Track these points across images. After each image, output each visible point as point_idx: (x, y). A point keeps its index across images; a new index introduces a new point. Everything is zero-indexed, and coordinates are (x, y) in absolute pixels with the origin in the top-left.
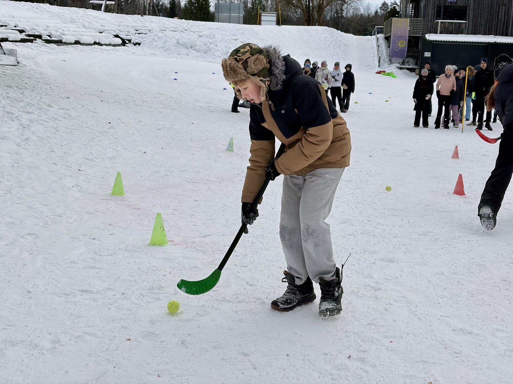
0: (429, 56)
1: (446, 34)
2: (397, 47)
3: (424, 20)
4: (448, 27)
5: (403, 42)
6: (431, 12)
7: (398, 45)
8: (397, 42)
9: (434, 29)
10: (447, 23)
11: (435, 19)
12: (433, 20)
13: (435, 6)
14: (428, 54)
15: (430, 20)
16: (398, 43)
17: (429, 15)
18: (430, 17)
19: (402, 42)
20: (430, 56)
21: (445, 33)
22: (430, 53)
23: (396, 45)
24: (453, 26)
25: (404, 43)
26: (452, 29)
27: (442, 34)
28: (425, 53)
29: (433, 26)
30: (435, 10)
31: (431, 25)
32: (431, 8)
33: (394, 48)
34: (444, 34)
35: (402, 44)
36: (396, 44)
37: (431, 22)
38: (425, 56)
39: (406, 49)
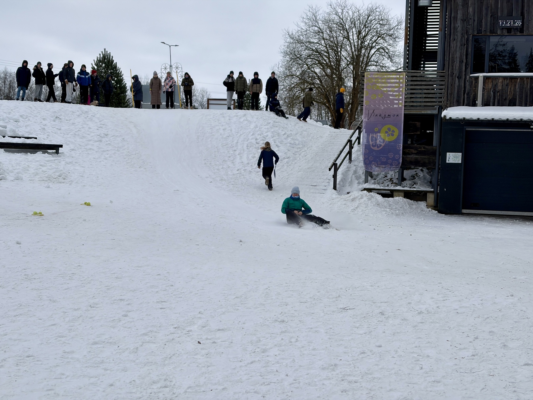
1: (498, 105)
2: (378, 142)
3: (442, 74)
4: (502, 90)
5: (393, 128)
6: (458, 55)
7: (380, 136)
8: (376, 129)
9: (468, 94)
10: (500, 80)
11: (469, 70)
12: (464, 73)
13: (467, 40)
14: (455, 157)
15: (456, 72)
16: (380, 131)
17: (453, 62)
18: (457, 68)
19: (389, 129)
21: (496, 103)
22: (461, 154)
23: (376, 136)
24: (515, 86)
25: (393, 131)
26: (515, 95)
27: (489, 105)
29: (465, 87)
30: (470, 50)
31: (459, 86)
32: (459, 44)
33: (371, 143)
34: (494, 105)
35: (390, 133)
36: (375, 133)
37: (459, 78)
38: (447, 162)
39: (399, 145)
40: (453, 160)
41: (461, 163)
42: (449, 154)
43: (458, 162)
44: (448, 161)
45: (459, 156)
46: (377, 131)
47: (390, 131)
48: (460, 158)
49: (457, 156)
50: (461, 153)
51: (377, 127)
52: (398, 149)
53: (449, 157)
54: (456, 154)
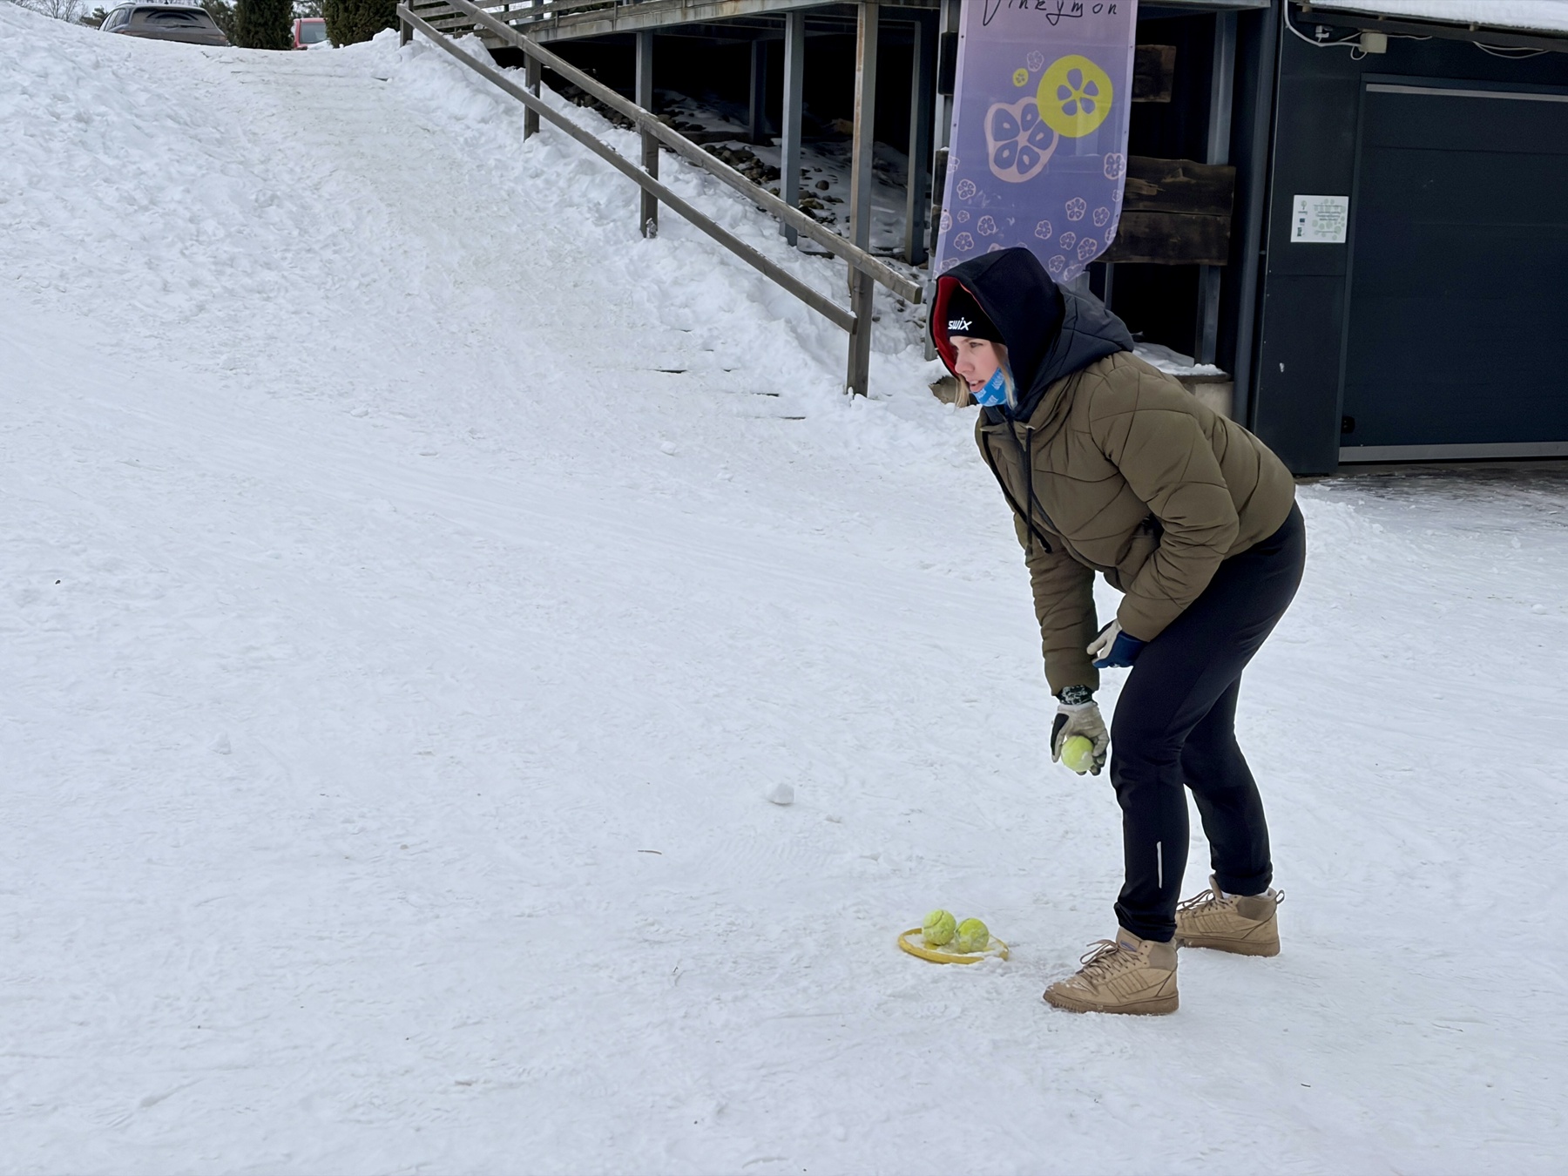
0: (1337, 233)
2: (1022, 139)
5: (1091, 72)
7: (1031, 109)
8: (1020, 77)
14: (1325, 216)
16: (1031, 89)
19: (1075, 77)
20: (1341, 239)
22: (1343, 201)
23: (1016, 111)
25: (1092, 89)
28: (1298, 199)
33: (992, 146)
35: (1076, 95)
36: (1013, 95)
38: (1294, 239)
39: (1115, 156)
40: (1317, 228)
41: (1344, 241)
42: (1304, 205)
43: (1334, 238)
44: (1299, 235)
45: (1339, 210)
46: (1023, 83)
47: (1077, 86)
48: (1343, 219)
49: (1333, 210)
50: (1347, 198)
51: (1027, 69)
52: (1110, 177)
53: (1302, 216)
54: (1326, 201)
